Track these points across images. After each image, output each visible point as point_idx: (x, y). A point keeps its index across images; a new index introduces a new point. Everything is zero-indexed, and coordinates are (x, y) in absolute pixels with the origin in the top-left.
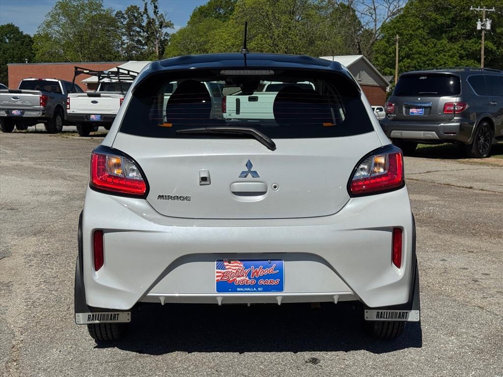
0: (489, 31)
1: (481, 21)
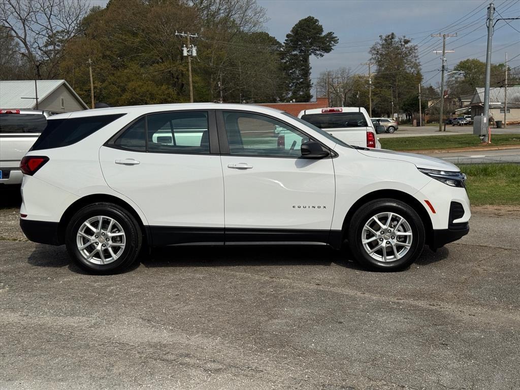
0: (195, 57)
1: (187, 47)
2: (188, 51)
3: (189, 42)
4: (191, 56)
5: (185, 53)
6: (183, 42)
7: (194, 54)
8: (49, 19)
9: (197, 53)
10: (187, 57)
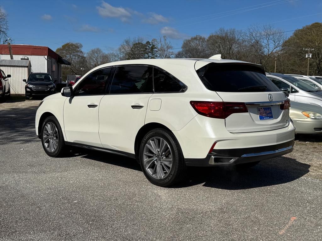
0: (311, 58)
1: (308, 54)
2: (308, 56)
3: (309, 52)
4: (309, 58)
5: (307, 57)
6: (307, 52)
7: (311, 57)
8: (268, 41)
9: (312, 57)
10: (307, 58)
